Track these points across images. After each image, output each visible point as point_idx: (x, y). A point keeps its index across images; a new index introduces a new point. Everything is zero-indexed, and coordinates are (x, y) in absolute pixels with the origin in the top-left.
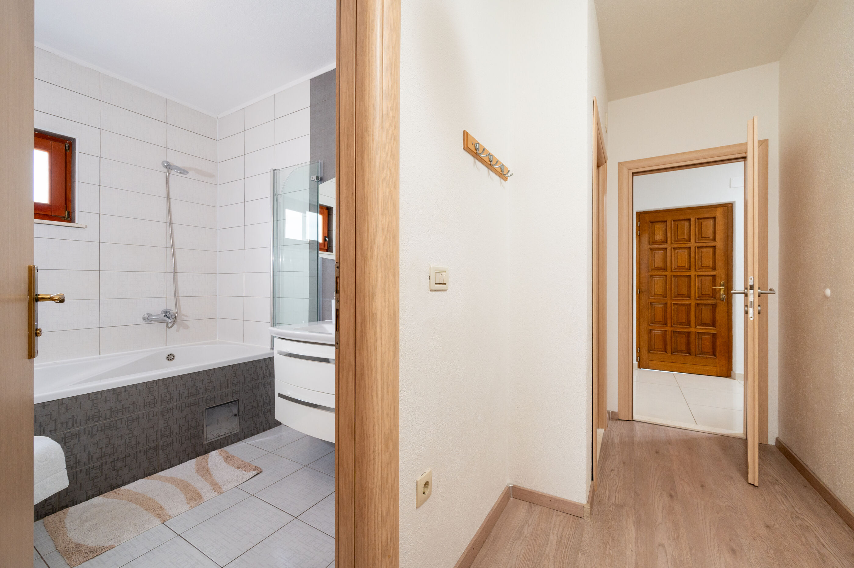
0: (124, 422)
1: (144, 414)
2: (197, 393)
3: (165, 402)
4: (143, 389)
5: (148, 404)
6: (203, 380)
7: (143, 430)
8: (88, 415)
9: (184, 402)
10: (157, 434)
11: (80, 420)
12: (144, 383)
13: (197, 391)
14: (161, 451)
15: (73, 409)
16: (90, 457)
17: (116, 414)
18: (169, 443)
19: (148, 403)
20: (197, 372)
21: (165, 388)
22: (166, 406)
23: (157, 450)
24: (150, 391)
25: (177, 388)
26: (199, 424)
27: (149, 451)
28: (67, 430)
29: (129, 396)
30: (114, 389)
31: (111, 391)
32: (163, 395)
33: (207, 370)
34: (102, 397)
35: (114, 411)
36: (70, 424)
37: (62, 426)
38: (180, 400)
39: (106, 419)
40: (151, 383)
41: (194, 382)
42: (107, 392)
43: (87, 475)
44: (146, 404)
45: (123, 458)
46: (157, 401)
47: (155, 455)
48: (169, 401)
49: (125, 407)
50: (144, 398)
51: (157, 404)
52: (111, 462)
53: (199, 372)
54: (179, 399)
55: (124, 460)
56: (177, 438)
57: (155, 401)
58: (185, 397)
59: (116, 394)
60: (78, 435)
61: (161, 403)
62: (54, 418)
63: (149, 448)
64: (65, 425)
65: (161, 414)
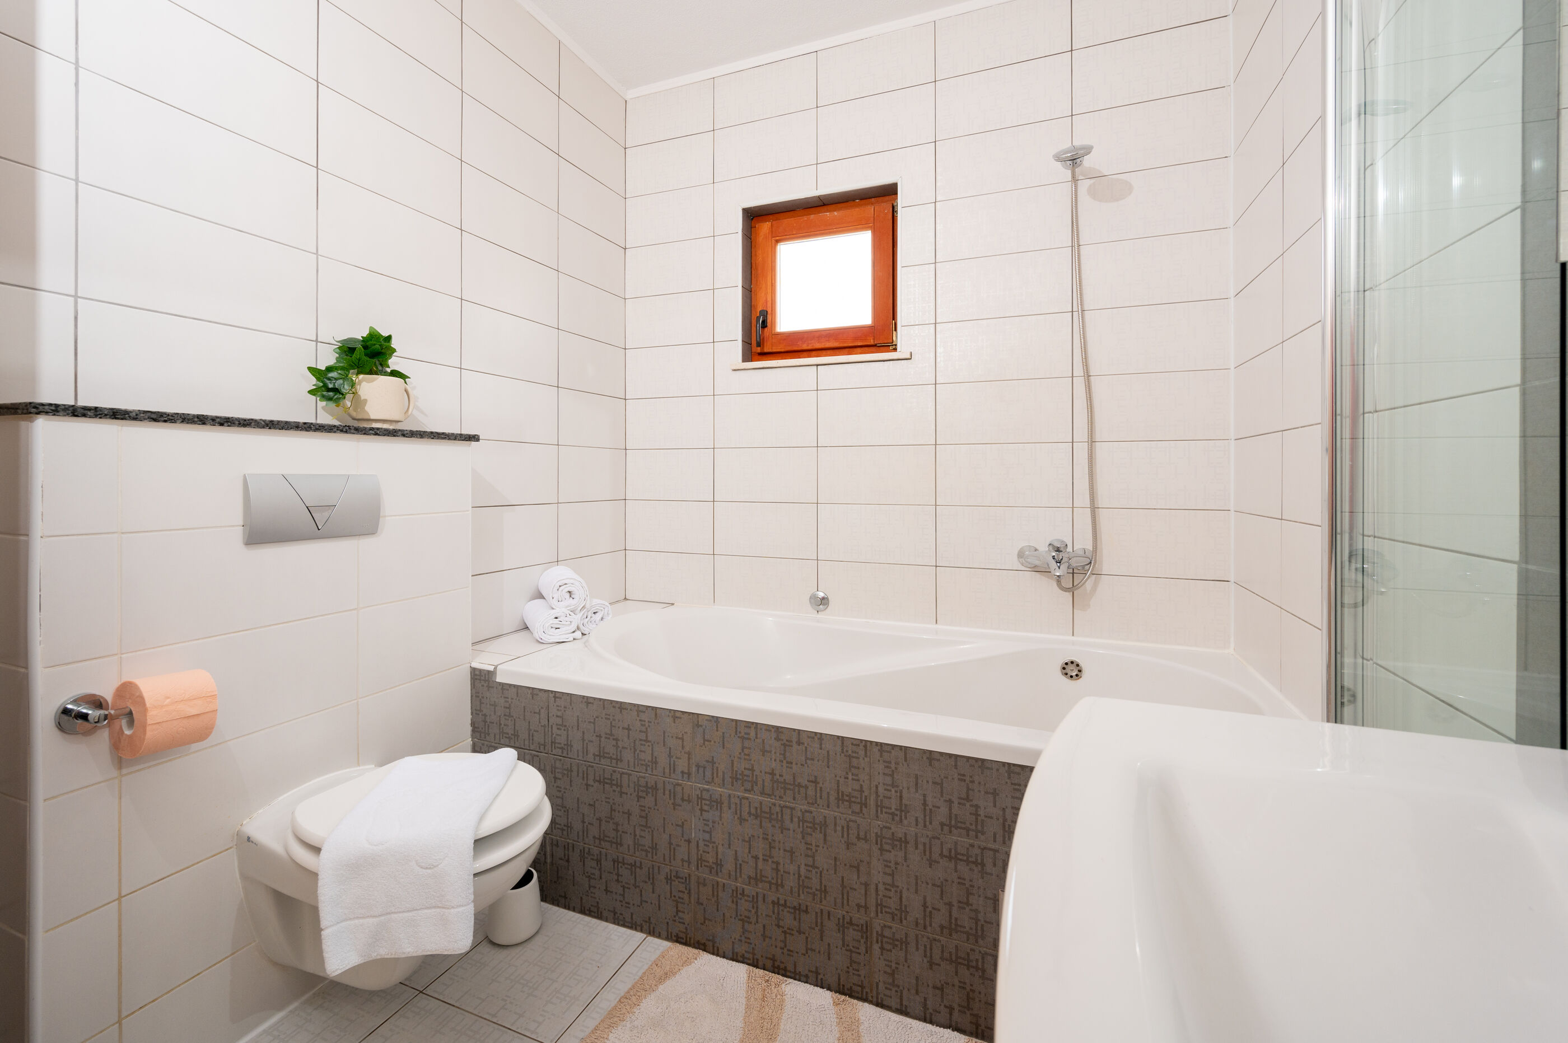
0: (796, 820)
1: (838, 821)
2: (976, 826)
3: (886, 813)
4: (836, 754)
5: (847, 798)
6: (995, 793)
7: (835, 864)
8: (735, 769)
9: (939, 839)
10: (866, 894)
11: (723, 772)
12: (838, 737)
13: (977, 819)
14: (876, 947)
15: (712, 742)
16: (738, 866)
17: (782, 791)
18: (897, 937)
19: (847, 796)
20: (977, 760)
21: (887, 771)
22: (888, 825)
23: (867, 938)
24: (851, 767)
25: (917, 784)
26: (983, 931)
27: (848, 928)
28: (704, 784)
29: (807, 759)
30: (778, 728)
31: (773, 730)
32: (881, 789)
33: (1009, 764)
34: (757, 738)
35: (777, 781)
36: (708, 774)
37: (698, 770)
38: (925, 826)
39: (763, 793)
40: (852, 744)
41: (968, 789)
42: (766, 730)
43: (733, 902)
44: (843, 795)
45: (794, 908)
46: (866, 799)
47: (862, 949)
48: (897, 815)
49: (799, 783)
50: (838, 778)
51: (866, 807)
52: (773, 902)
53: (983, 761)
54: (925, 822)
55: (797, 917)
56: (917, 936)
57: (861, 798)
58: (942, 825)
59: (783, 742)
60: (717, 803)
61: (877, 811)
62: (687, 749)
63: (847, 919)
64: (701, 770)
65: (877, 844)
